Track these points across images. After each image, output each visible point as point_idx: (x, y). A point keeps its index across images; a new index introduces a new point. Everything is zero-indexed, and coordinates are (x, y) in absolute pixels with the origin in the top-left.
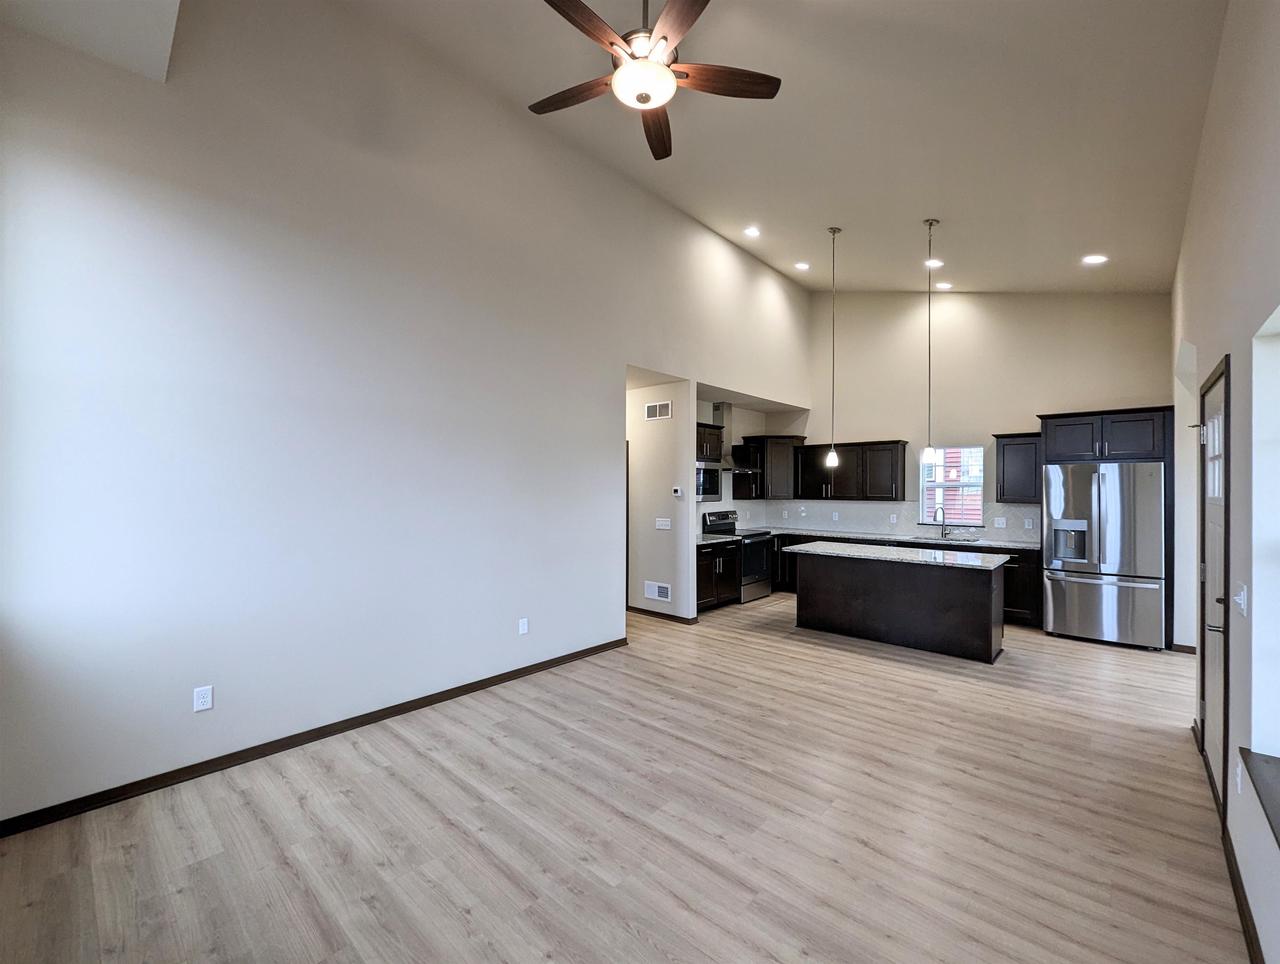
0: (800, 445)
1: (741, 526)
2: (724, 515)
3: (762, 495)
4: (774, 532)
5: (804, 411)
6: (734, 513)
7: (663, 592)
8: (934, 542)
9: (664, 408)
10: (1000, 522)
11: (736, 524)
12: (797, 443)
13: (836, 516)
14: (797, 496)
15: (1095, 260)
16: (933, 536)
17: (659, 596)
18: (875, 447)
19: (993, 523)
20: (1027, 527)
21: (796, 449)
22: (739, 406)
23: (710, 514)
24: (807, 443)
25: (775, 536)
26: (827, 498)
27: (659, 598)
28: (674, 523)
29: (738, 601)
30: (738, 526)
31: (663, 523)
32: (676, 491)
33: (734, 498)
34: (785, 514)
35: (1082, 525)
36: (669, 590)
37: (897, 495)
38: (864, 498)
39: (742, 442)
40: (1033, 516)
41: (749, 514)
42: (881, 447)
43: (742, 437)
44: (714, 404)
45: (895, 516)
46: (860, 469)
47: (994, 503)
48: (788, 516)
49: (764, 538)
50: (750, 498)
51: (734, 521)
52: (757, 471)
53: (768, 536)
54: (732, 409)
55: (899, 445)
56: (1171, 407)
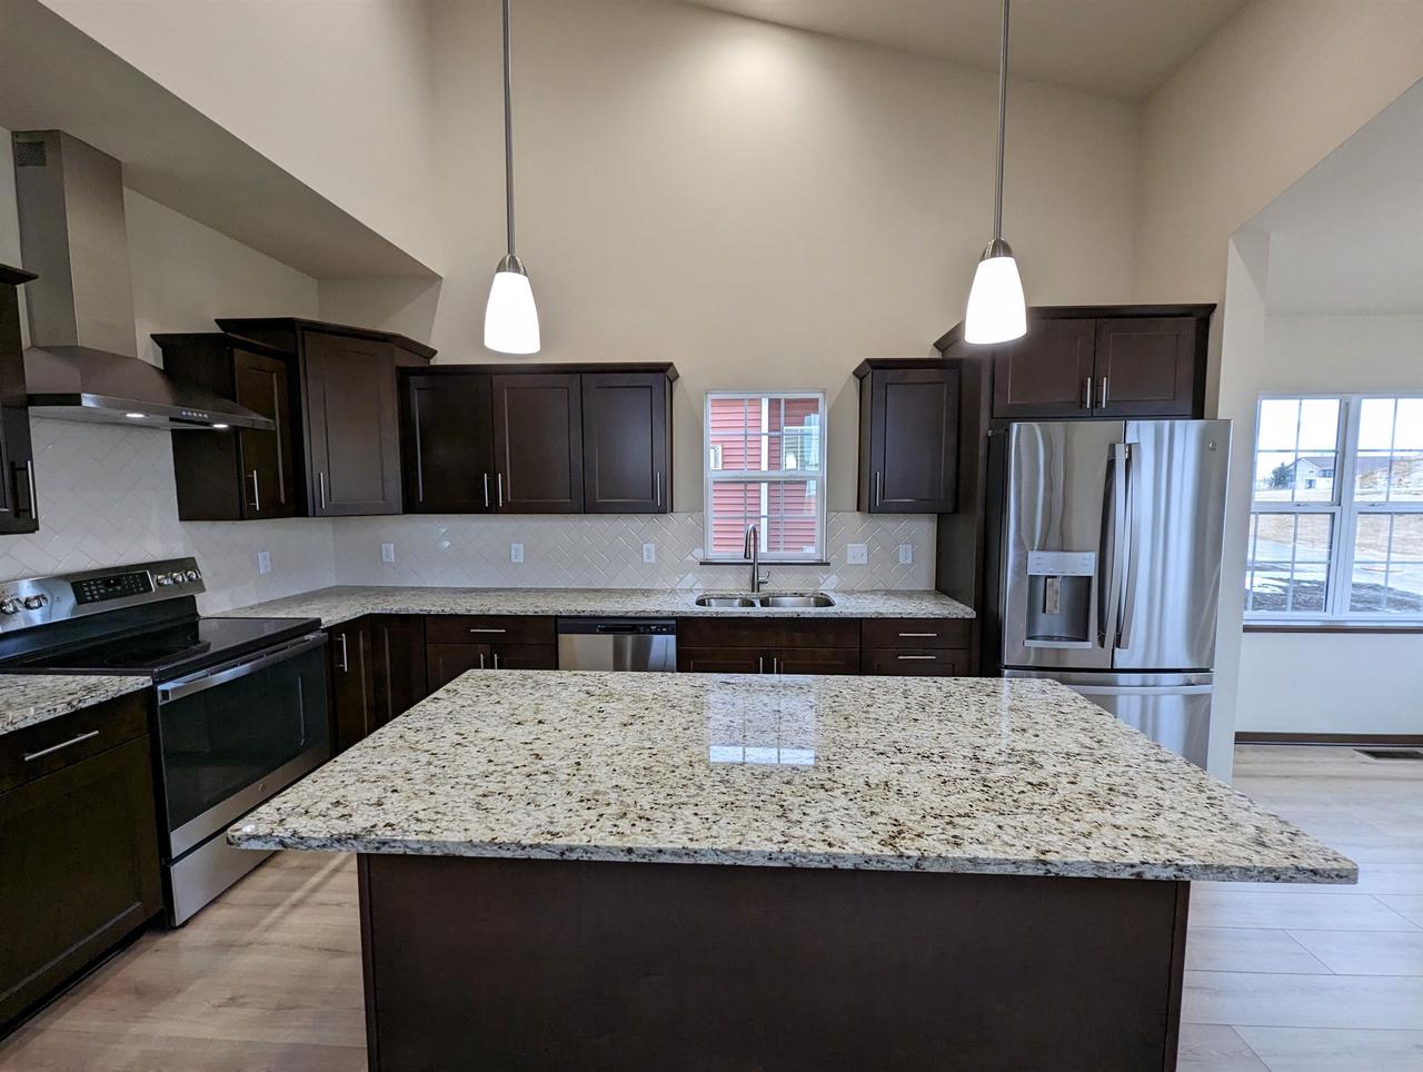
2: (119, 581)
3: (292, 501)
4: (333, 614)
5: (432, 279)
6: (186, 564)
10: (857, 552)
11: (199, 598)
12: (413, 362)
13: (518, 552)
14: (410, 506)
18: (613, 378)
19: (843, 554)
20: (903, 562)
21: (404, 375)
24: (437, 361)
25: (334, 630)
26: (493, 509)
29: (162, 920)
30: (211, 605)
33: (181, 519)
34: (389, 551)
35: (1085, 565)
37: (654, 499)
38: (588, 507)
39: (217, 330)
40: (914, 539)
41: (255, 562)
42: (625, 379)
43: (216, 320)
44: (15, 134)
45: (652, 546)
46: (576, 435)
47: (849, 514)
48: (396, 555)
49: (290, 649)
50: (244, 514)
51: (193, 597)
52: (276, 425)
53: (310, 637)
54: (125, 189)
55: (662, 374)
56: (1211, 308)
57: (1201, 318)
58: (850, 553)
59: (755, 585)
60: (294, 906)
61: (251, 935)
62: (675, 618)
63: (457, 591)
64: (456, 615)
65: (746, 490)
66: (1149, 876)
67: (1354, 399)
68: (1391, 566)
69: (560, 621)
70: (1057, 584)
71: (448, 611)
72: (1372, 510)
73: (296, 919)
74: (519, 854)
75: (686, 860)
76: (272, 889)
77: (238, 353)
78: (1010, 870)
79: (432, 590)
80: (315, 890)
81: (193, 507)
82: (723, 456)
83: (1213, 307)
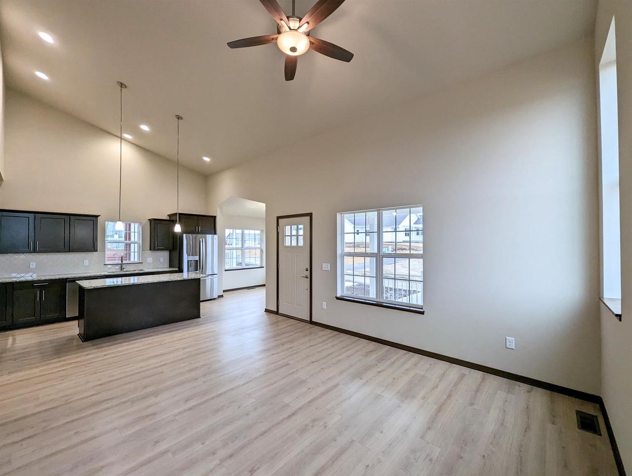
8: (116, 273)
10: (150, 260)
13: (33, 265)
15: (207, 159)
16: (116, 270)
18: (81, 217)
19: (147, 261)
20: (161, 261)
26: (34, 252)
35: (197, 258)
37: (94, 248)
38: (71, 250)
40: (164, 256)
42: (85, 218)
45: (88, 261)
46: (67, 231)
47: (148, 251)
56: (215, 217)
59: (122, 269)
67: (244, 230)
69: (68, 279)
70: (192, 262)
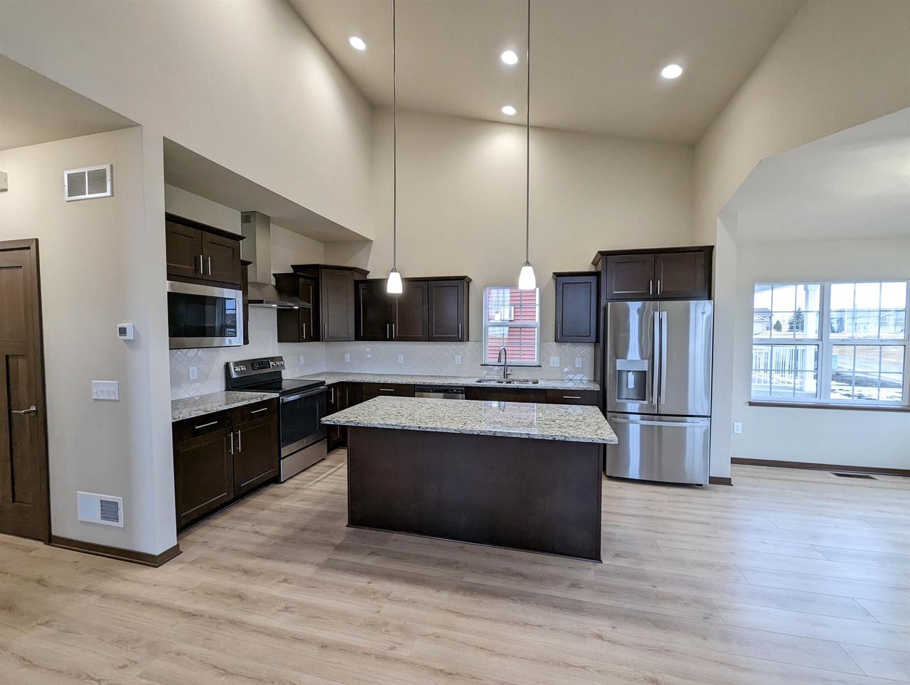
0: (364, 279)
1: (291, 375)
2: (262, 363)
3: (315, 336)
4: (329, 381)
5: (369, 241)
6: (280, 359)
7: (109, 511)
9: (98, 180)
10: (554, 361)
11: (283, 372)
12: (358, 277)
13: (401, 358)
14: (358, 338)
15: (672, 72)
17: (103, 518)
18: (442, 283)
19: (548, 362)
20: (577, 366)
21: (357, 283)
22: (283, 223)
23: (237, 364)
24: (370, 277)
25: (330, 386)
26: (391, 339)
27: (104, 522)
28: (124, 389)
29: (276, 480)
30: (287, 375)
31: (105, 388)
32: (123, 331)
33: (278, 342)
34: (348, 358)
35: (644, 365)
36: (121, 506)
37: (460, 335)
38: (430, 338)
39: (291, 271)
40: (583, 355)
41: (299, 360)
42: (447, 283)
43: (292, 266)
44: (242, 213)
45: (459, 357)
46: (425, 308)
47: (551, 343)
48: (350, 359)
49: (315, 391)
50: (299, 340)
51: (281, 371)
52: (310, 306)
53: (322, 387)
54: (271, 225)
55: (463, 281)
56: (712, 248)
57: (708, 252)
58: (551, 362)
59: (506, 376)
60: (318, 481)
61: (304, 487)
62: (465, 387)
63: (374, 375)
64: (375, 383)
65: (520, 331)
66: (557, 439)
67: (826, 284)
68: (882, 375)
69: (416, 387)
70: (630, 374)
71: (372, 381)
72: (842, 343)
73: (318, 484)
74: (392, 427)
75: (434, 430)
76: (309, 477)
77: (301, 280)
78: (519, 436)
79: (365, 374)
80: (324, 478)
81: (282, 338)
82: (515, 312)
83: (713, 246)
